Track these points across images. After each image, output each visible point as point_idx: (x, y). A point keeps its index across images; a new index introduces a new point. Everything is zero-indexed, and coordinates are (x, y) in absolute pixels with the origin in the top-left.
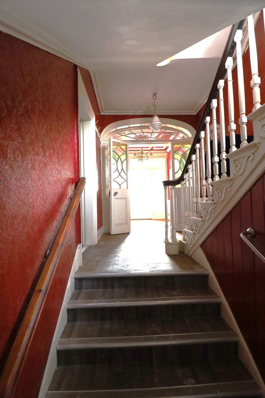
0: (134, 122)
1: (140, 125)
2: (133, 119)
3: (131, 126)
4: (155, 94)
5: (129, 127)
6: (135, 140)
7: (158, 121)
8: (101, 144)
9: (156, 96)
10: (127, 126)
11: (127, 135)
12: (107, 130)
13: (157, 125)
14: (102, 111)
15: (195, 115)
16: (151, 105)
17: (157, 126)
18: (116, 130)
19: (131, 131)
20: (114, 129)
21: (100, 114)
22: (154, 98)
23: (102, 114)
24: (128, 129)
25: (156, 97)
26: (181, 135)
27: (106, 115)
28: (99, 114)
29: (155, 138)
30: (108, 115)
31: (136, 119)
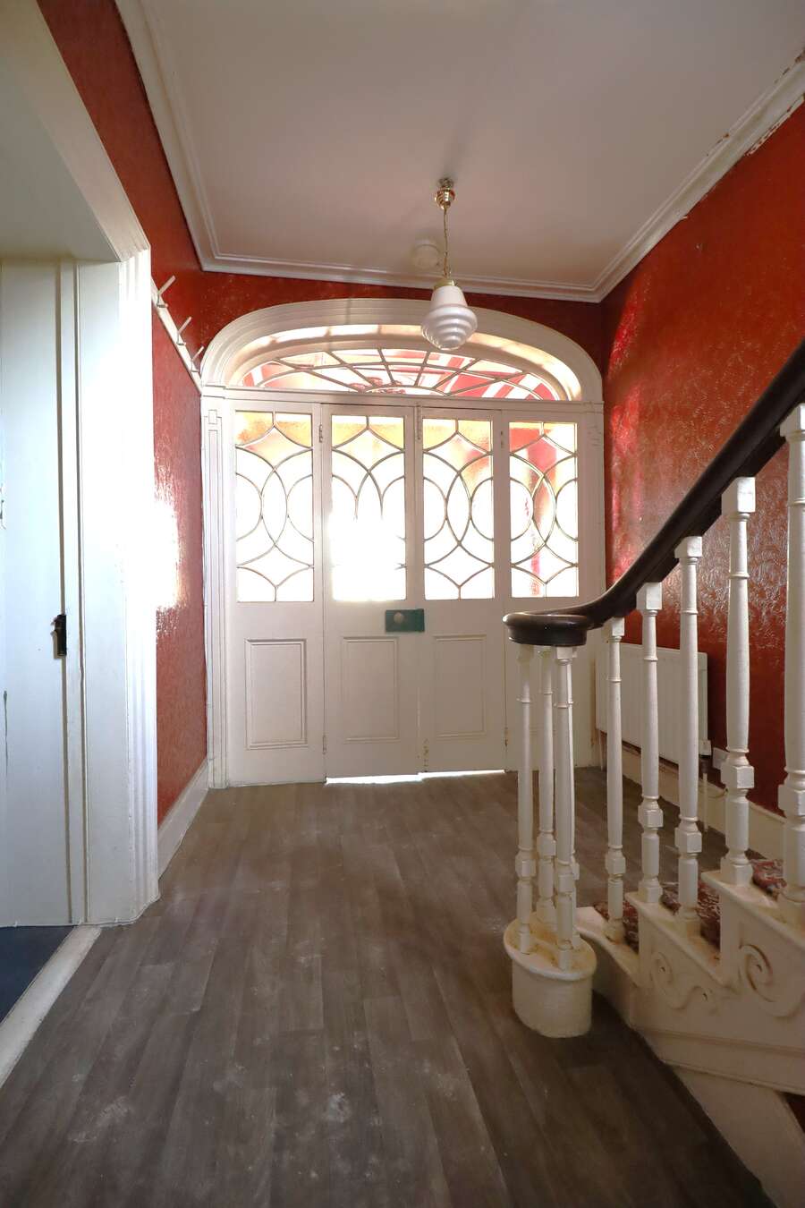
0: (348, 313)
1: (371, 329)
2: (344, 302)
3: (338, 330)
4: (446, 183)
5: (328, 333)
6: (352, 390)
7: (460, 306)
8: (204, 400)
9: (454, 190)
10: (319, 332)
11: (318, 371)
12: (230, 342)
13: (456, 321)
14: (210, 255)
15: (596, 304)
16: (427, 242)
17: (454, 334)
18: (274, 346)
19: (333, 352)
20: (265, 341)
21: (201, 269)
22: (441, 202)
23: (207, 267)
24: (325, 344)
25: (452, 193)
26: (531, 381)
27: (225, 274)
28: (193, 267)
29: (434, 388)
30: (238, 275)
31: (358, 303)
